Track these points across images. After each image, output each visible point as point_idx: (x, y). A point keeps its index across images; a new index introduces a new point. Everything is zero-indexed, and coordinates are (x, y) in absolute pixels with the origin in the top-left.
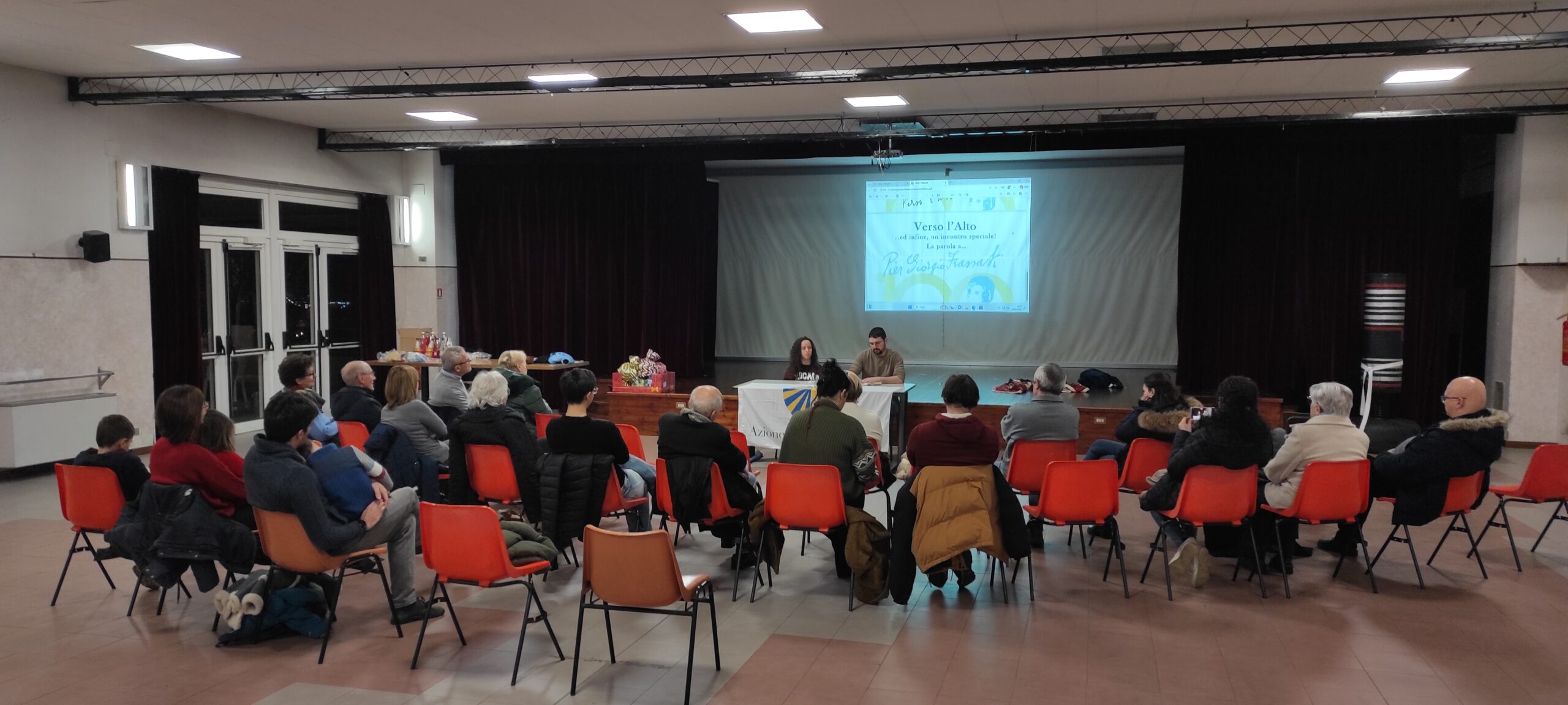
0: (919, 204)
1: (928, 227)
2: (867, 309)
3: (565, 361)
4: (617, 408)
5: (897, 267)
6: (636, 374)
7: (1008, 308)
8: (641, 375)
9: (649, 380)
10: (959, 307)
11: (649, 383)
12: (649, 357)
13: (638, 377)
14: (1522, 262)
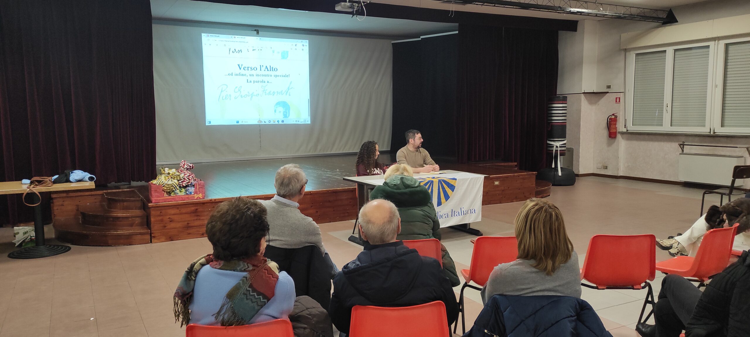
0: (240, 52)
1: (247, 68)
2: (207, 124)
3: (91, 179)
4: (160, 218)
5: (227, 95)
6: (178, 184)
7: (298, 121)
8: (182, 185)
9: (189, 188)
10: (270, 121)
11: (190, 191)
12: (186, 168)
13: (179, 187)
14: (584, 92)
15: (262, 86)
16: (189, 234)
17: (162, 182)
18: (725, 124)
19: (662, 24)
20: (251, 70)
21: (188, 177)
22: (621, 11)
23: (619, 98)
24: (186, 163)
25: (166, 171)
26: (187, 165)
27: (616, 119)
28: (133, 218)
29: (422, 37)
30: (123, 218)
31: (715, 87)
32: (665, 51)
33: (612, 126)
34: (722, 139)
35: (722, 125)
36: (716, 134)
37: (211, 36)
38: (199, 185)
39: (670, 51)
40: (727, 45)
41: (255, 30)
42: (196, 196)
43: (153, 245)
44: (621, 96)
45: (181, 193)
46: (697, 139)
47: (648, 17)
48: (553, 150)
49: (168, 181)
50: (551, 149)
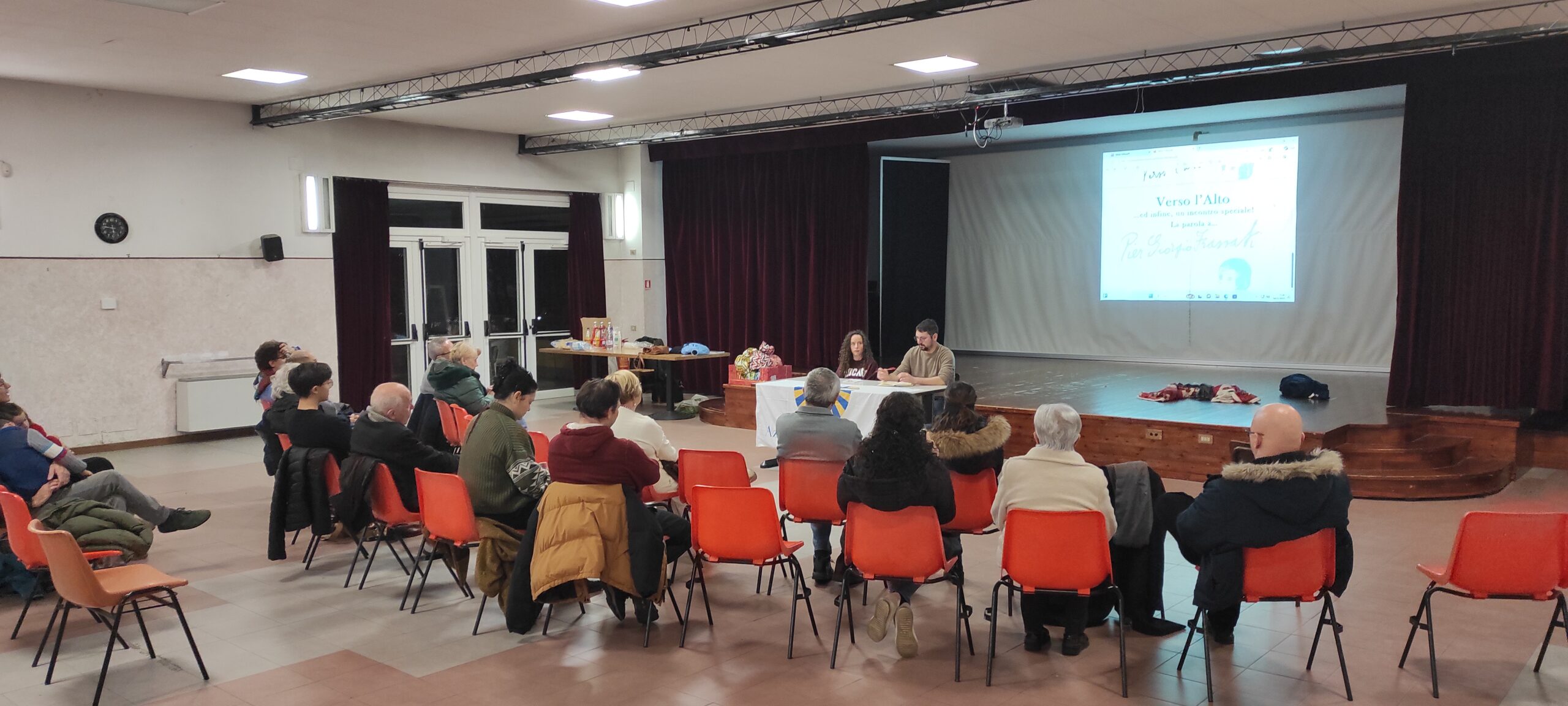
0: (1162, 175)
1: (1172, 202)
2: (1102, 298)
6: (748, 367)
7: (1268, 297)
8: (752, 368)
9: (758, 373)
10: (1209, 296)
11: (758, 376)
12: (762, 350)
13: (750, 370)
15: (1198, 232)
20: (1180, 204)
45: (751, 377)
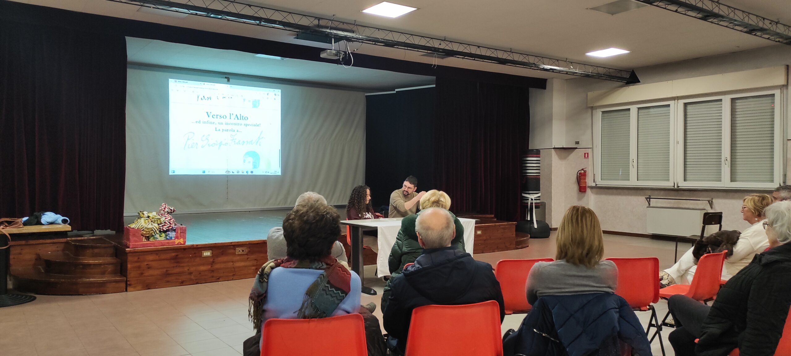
0: (209, 99)
1: (216, 116)
2: (171, 173)
3: (64, 221)
4: (137, 264)
5: (194, 143)
6: (158, 228)
7: (268, 172)
8: (163, 229)
9: (169, 233)
10: (238, 172)
11: (171, 236)
12: (167, 211)
13: (159, 232)
14: (554, 147)
15: (231, 135)
16: (168, 282)
17: (142, 226)
18: (688, 179)
19: (626, 84)
20: (220, 118)
21: (169, 221)
22: (590, 70)
23: (588, 154)
24: (166, 206)
25: (145, 214)
26: (168, 208)
27: (586, 174)
28: (106, 266)
29: (396, 90)
30: (95, 265)
31: (677, 144)
32: (629, 110)
33: (582, 180)
34: (686, 193)
35: (685, 180)
36: (679, 187)
37: (179, 82)
38: (180, 229)
39: (634, 109)
40: (686, 105)
41: (226, 78)
42: (177, 241)
43: (129, 293)
44: (589, 151)
45: (162, 238)
46: (662, 192)
47: (614, 76)
48: (528, 203)
49: (148, 225)
50: (526, 201)
